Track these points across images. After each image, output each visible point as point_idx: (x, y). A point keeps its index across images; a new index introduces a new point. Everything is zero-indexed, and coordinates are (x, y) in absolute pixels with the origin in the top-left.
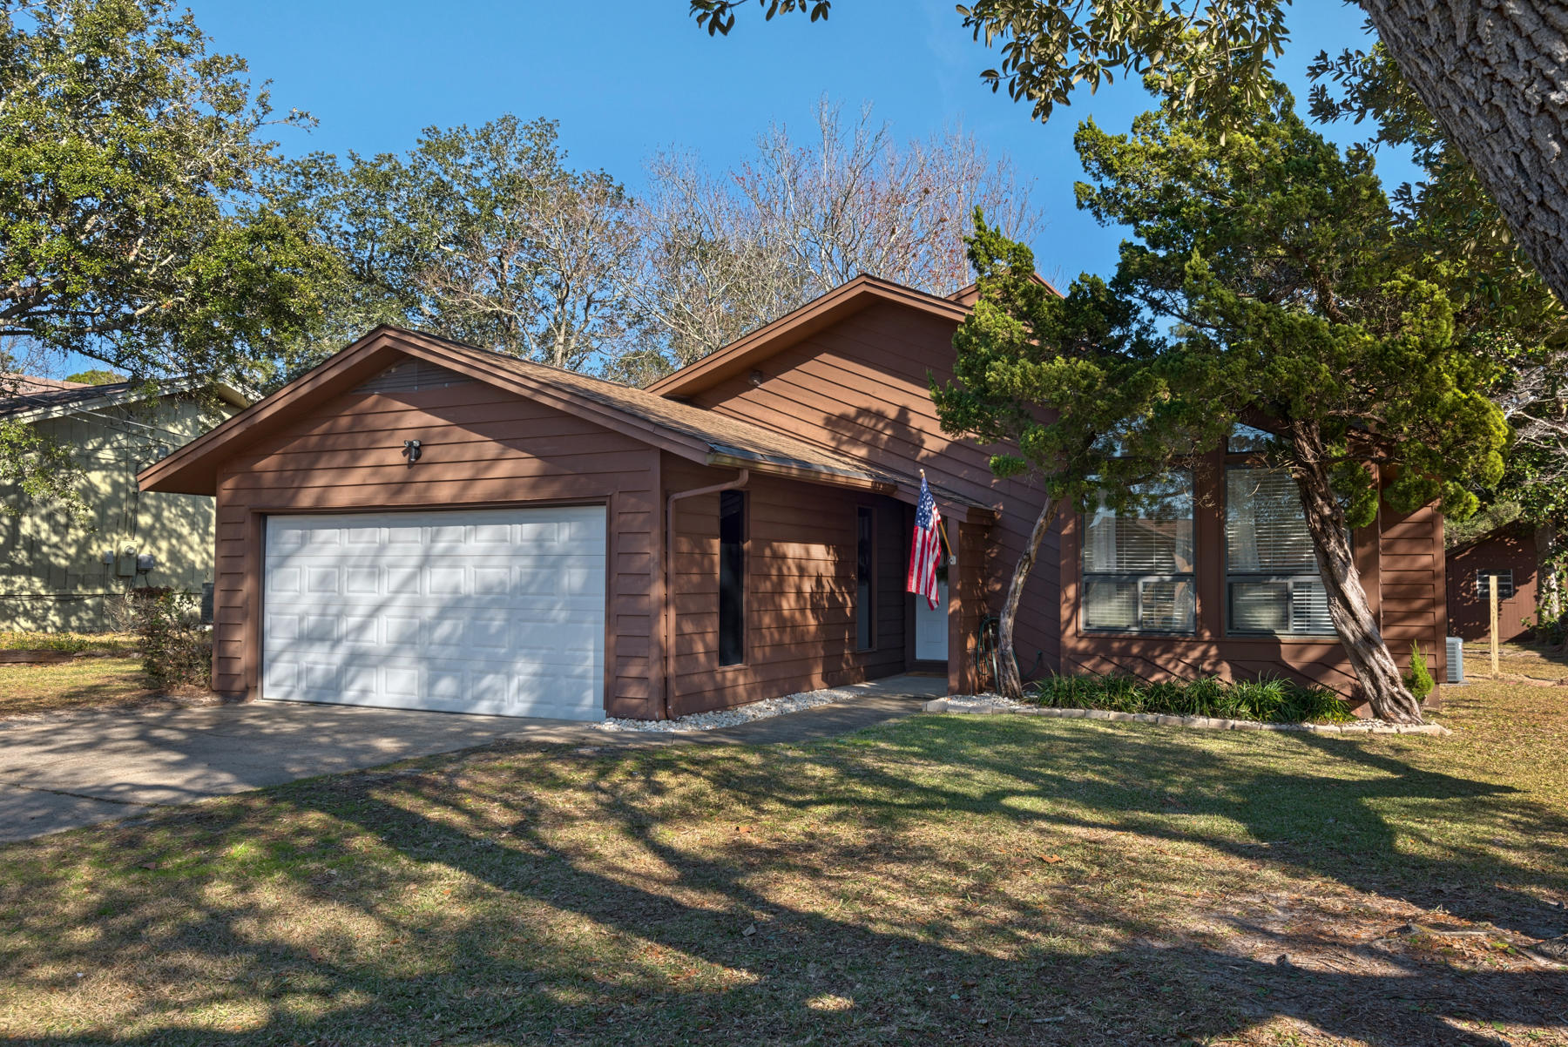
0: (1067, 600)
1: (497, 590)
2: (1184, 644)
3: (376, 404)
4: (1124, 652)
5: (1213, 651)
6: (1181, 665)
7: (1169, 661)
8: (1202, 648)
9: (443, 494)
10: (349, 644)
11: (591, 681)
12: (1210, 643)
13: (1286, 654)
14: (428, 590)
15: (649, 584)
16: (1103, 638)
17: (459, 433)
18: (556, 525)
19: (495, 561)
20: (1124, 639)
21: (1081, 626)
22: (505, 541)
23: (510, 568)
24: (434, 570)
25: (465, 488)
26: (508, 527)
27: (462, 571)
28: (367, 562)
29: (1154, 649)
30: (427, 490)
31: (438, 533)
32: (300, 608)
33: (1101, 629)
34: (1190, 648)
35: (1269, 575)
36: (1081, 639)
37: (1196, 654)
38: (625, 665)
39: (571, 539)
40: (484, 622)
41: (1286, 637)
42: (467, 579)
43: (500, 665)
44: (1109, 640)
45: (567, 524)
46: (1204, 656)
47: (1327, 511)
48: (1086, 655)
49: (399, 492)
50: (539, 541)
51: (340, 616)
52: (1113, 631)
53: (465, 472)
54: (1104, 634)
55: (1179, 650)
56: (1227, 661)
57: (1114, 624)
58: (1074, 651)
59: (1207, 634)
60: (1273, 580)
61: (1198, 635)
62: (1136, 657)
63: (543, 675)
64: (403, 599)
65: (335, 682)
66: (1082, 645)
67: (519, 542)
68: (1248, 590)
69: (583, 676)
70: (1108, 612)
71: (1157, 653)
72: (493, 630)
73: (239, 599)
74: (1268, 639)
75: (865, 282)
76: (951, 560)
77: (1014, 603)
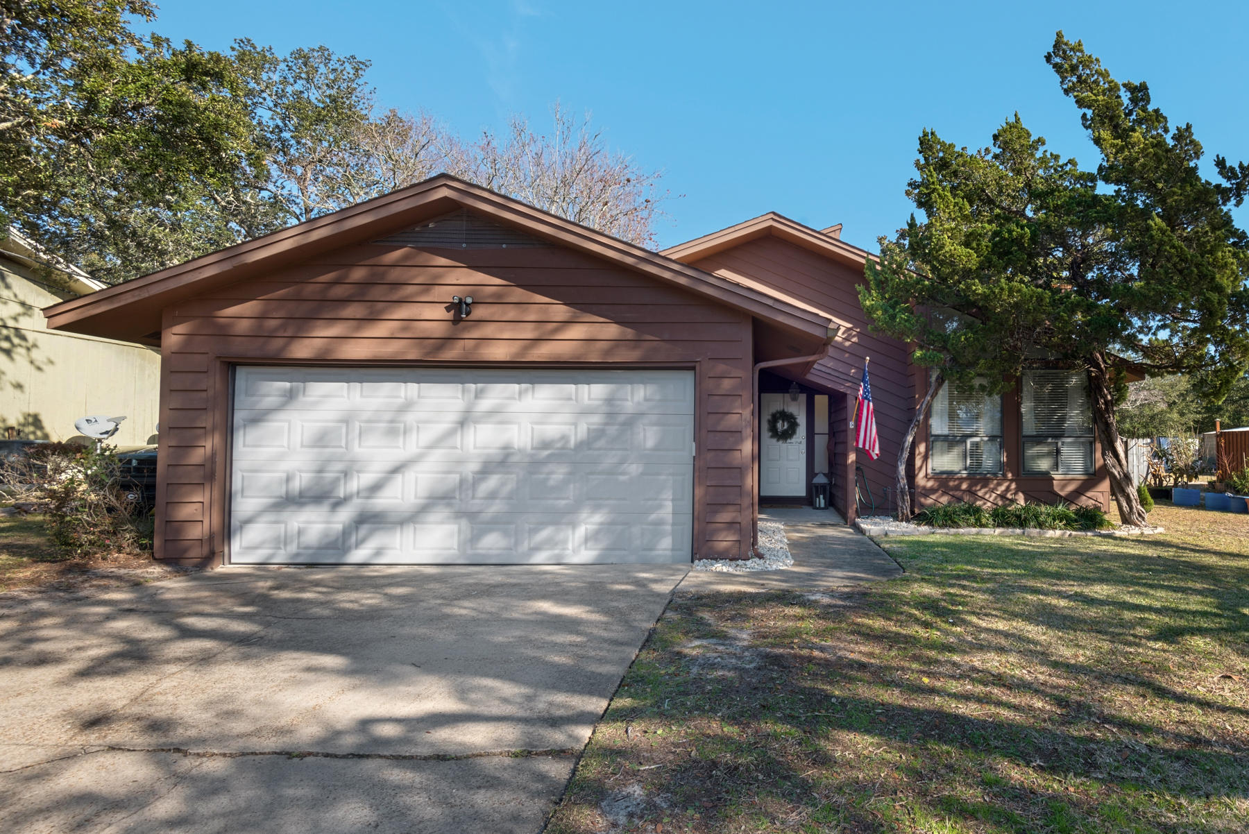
0: (919, 454)
1: (559, 445)
2: (995, 482)
3: (406, 257)
4: (958, 488)
5: (1013, 486)
6: (994, 495)
7: (986, 493)
8: (1006, 484)
9: (499, 352)
10: (360, 501)
11: (668, 528)
12: (1011, 481)
13: (1056, 486)
14: (471, 446)
15: (741, 440)
16: (944, 480)
17: (519, 294)
18: (629, 387)
19: (558, 418)
20: (958, 479)
21: (929, 471)
22: (570, 399)
23: (575, 425)
24: (478, 426)
25: (526, 348)
26: (573, 386)
27: (515, 427)
28: (388, 416)
29: (976, 485)
30: (476, 347)
31: (482, 391)
32: (286, 466)
33: (942, 473)
34: (999, 484)
35: (1048, 437)
36: (929, 479)
37: (1003, 488)
38: (715, 512)
39: (646, 400)
40: (542, 476)
41: (1057, 476)
42: (520, 436)
43: (563, 517)
44: (948, 480)
45: (642, 386)
46: (1008, 489)
47: (1109, 397)
48: (932, 491)
49: (439, 348)
50: (609, 401)
51: (346, 474)
52: (950, 474)
53: (528, 332)
54: (944, 476)
55: (992, 486)
56: (1023, 492)
57: (950, 469)
58: (924, 488)
59: (1010, 475)
60: (1050, 440)
61: (1004, 475)
62: (964, 491)
63: (612, 523)
64: (438, 455)
65: (341, 542)
66: (930, 484)
67: (586, 401)
68: (1033, 447)
69: (660, 523)
70: (946, 461)
71: (978, 488)
72: (551, 483)
73: (197, 456)
74: (1046, 478)
75: (772, 219)
76: (852, 425)
77: (906, 455)
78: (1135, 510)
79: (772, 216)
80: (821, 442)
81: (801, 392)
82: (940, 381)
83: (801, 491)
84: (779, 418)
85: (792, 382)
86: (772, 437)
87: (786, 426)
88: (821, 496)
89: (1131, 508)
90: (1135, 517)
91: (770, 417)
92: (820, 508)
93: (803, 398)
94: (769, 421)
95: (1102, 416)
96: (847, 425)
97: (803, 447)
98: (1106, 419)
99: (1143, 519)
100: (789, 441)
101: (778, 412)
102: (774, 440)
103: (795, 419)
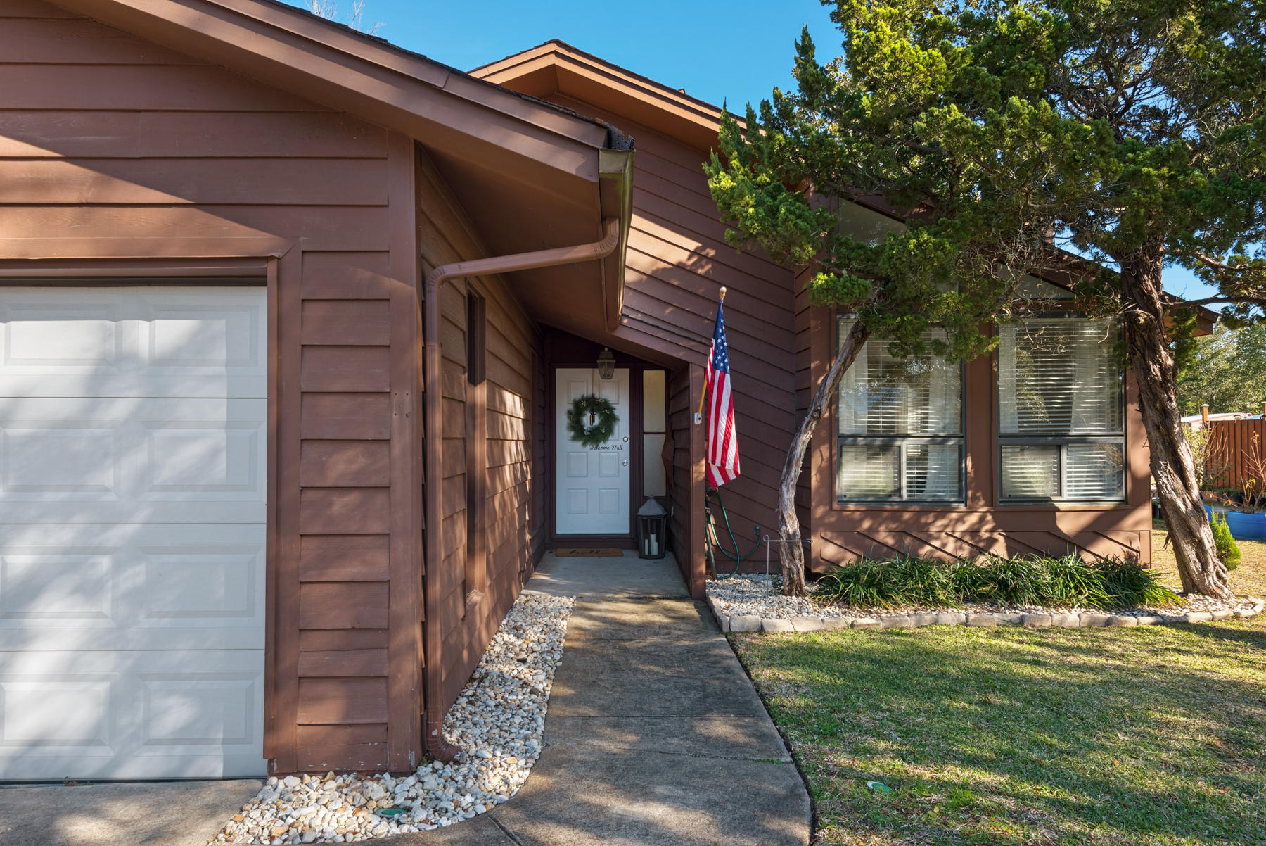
2: (953, 515)
6: (951, 539)
7: (937, 536)
8: (972, 519)
12: (984, 513)
13: (1062, 522)
16: (862, 512)
20: (885, 511)
21: (835, 498)
34: (961, 520)
36: (836, 512)
37: (965, 525)
41: (1061, 504)
44: (869, 512)
46: (975, 528)
52: (871, 502)
54: (863, 507)
55: (947, 522)
56: (1004, 535)
59: (981, 503)
61: (969, 505)
68: (1017, 455)
74: (1045, 508)
75: (554, 52)
76: (697, 419)
77: (796, 471)
78: (1211, 567)
79: (554, 47)
80: (653, 446)
81: (618, 365)
82: (860, 334)
83: (621, 526)
84: (586, 408)
85: (602, 348)
86: (574, 439)
87: (597, 422)
88: (653, 537)
89: (1204, 565)
90: (1211, 580)
91: (571, 407)
92: (650, 557)
93: (623, 374)
94: (570, 413)
95: (1156, 398)
96: (689, 419)
97: (625, 454)
98: (1161, 401)
99: (1224, 582)
100: (601, 445)
101: (583, 399)
102: (579, 444)
103: (611, 409)
